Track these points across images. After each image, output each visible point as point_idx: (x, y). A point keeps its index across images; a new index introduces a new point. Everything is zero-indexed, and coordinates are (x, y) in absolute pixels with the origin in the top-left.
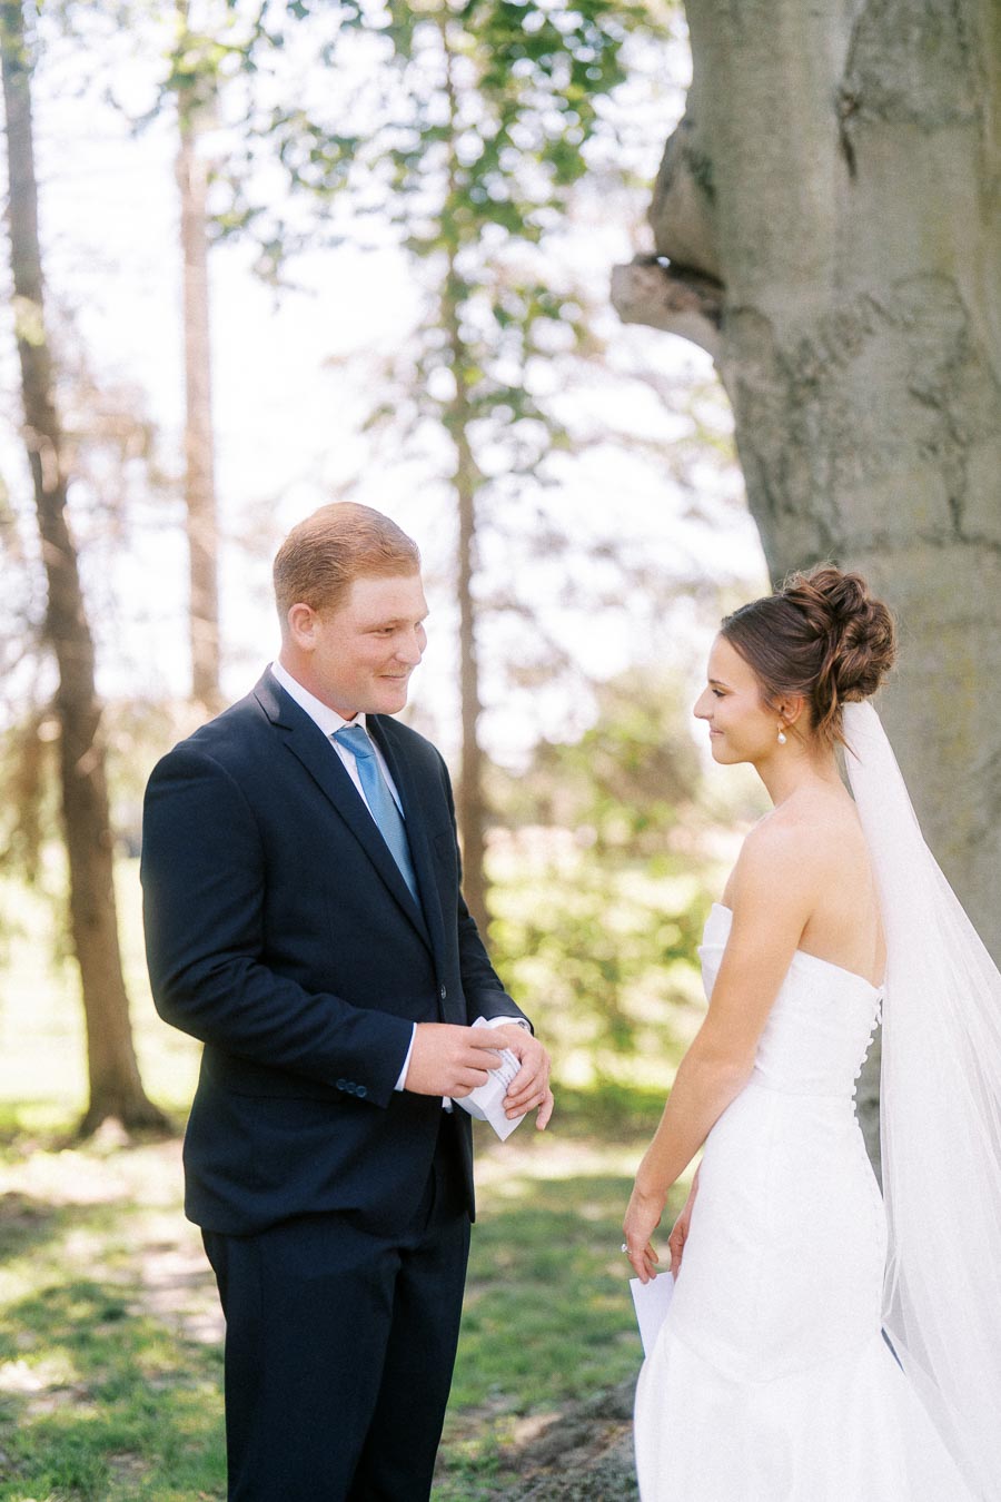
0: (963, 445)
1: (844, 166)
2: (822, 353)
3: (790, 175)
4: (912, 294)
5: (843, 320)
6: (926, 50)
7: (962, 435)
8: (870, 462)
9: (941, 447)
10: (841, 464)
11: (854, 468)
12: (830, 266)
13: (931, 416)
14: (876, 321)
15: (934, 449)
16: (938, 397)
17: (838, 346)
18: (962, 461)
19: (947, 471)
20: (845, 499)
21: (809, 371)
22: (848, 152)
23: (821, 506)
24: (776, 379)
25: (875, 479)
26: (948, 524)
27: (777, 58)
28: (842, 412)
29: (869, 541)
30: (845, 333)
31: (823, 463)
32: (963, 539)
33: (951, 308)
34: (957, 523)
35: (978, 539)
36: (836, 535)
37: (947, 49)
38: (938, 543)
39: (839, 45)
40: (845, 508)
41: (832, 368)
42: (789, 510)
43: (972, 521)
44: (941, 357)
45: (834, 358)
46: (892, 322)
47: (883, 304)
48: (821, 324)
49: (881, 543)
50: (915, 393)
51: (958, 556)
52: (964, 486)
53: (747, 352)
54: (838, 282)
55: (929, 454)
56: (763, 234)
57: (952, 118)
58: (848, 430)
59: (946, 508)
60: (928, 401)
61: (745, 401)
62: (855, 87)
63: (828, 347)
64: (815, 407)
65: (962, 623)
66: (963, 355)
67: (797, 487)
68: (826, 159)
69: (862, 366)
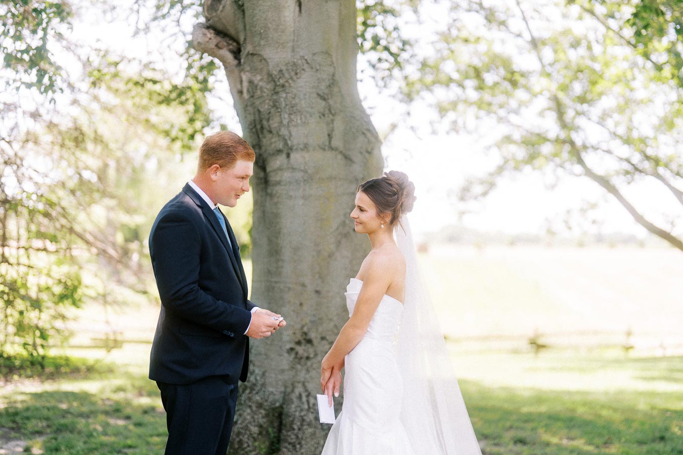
0: (333, 115)
1: (297, 9)
2: (287, 75)
4: (319, 58)
5: (295, 64)
7: (333, 112)
8: (303, 118)
9: (326, 116)
10: (292, 117)
11: (297, 119)
12: (290, 44)
13: (323, 103)
14: (306, 66)
15: (324, 115)
16: (326, 96)
17: (293, 74)
18: (332, 121)
19: (328, 124)
20: (294, 131)
21: (281, 81)
22: (299, 3)
23: (284, 132)
24: (268, 83)
25: (305, 124)
26: (327, 143)
28: (294, 98)
29: (301, 146)
30: (295, 70)
31: (286, 116)
32: (332, 149)
33: (330, 65)
34: (330, 143)
35: (336, 149)
36: (289, 142)
38: (324, 150)
40: (293, 134)
41: (290, 81)
42: (270, 132)
43: (336, 142)
44: (328, 84)
45: (291, 78)
46: (312, 68)
47: (309, 61)
48: (286, 64)
49: (306, 147)
50: (318, 94)
51: (329, 154)
52: (333, 130)
54: (293, 51)
55: (322, 117)
56: (266, 27)
58: (296, 105)
59: (327, 137)
60: (322, 98)
63: (289, 73)
64: (284, 95)
65: (330, 178)
66: (333, 83)
67: (274, 124)
68: (291, 5)
69: (301, 82)
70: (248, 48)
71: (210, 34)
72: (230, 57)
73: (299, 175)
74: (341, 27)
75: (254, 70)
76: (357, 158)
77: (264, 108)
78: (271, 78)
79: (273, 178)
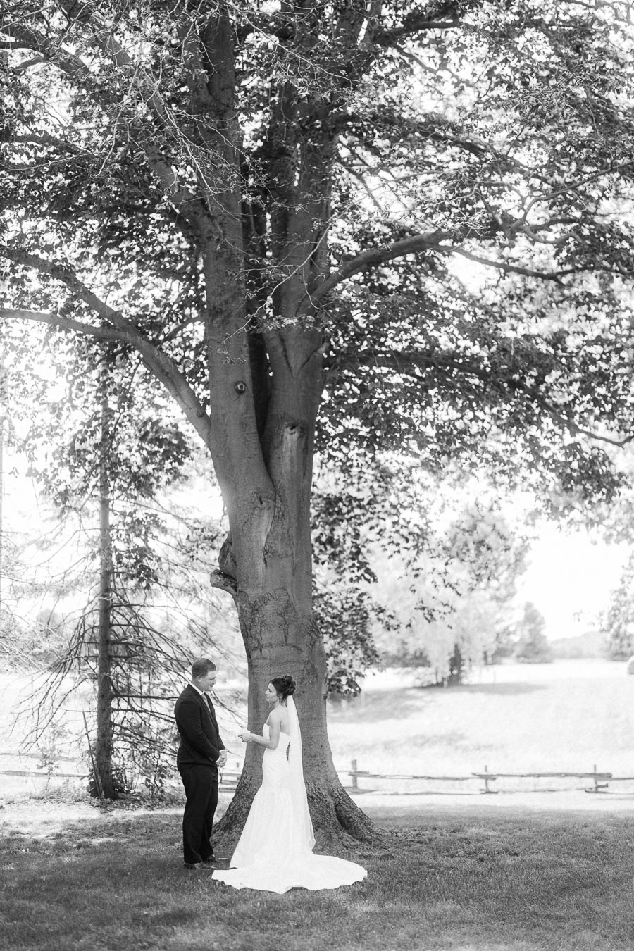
0: (287, 625)
1: (265, 565)
2: (259, 604)
3: (254, 565)
4: (278, 592)
5: (264, 597)
6: (282, 541)
7: (287, 623)
8: (269, 628)
9: (283, 625)
10: (262, 628)
11: (265, 629)
12: (261, 585)
13: (281, 618)
14: (270, 598)
16: (283, 614)
17: (263, 602)
18: (287, 628)
19: (284, 630)
20: (263, 636)
21: (256, 607)
22: (265, 562)
23: (258, 636)
24: (248, 607)
25: (270, 632)
26: (284, 642)
27: (252, 540)
28: (263, 617)
29: (268, 645)
30: (264, 600)
31: (259, 627)
32: (287, 645)
33: (286, 595)
34: (286, 641)
35: (290, 644)
36: (261, 643)
37: (286, 541)
38: (282, 645)
39: (264, 539)
40: (263, 638)
41: (261, 607)
42: (250, 636)
43: (289, 641)
44: (284, 606)
45: (262, 605)
46: (274, 598)
47: (272, 594)
48: (259, 598)
49: (270, 646)
50: (278, 614)
51: (286, 648)
52: (288, 633)
53: (243, 601)
54: (263, 589)
55: (281, 626)
56: (248, 577)
57: (287, 555)
58: (264, 621)
59: (284, 638)
60: (281, 615)
61: (242, 612)
62: (267, 548)
63: (261, 602)
64: (258, 615)
65: (287, 662)
66: (288, 605)
67: (253, 632)
68: (261, 561)
69: (267, 607)
70: (240, 587)
71: (220, 577)
72: (232, 590)
73: (267, 662)
76: (305, 648)
77: (247, 623)
79: (254, 663)
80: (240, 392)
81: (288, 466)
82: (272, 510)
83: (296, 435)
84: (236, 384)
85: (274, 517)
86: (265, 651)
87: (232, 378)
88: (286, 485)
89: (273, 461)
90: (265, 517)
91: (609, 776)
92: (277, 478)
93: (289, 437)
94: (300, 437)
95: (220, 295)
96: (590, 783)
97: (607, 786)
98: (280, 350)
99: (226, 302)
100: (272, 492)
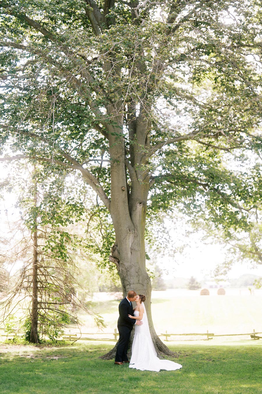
2: (129, 268)
3: (127, 254)
4: (136, 264)
6: (137, 245)
7: (139, 275)
8: (133, 277)
10: (131, 277)
12: (130, 261)
13: (137, 274)
14: (133, 266)
16: (138, 272)
18: (139, 277)
23: (129, 280)
25: (133, 279)
26: (138, 282)
27: (126, 245)
29: (133, 283)
30: (131, 267)
31: (129, 277)
36: (130, 283)
38: (137, 284)
39: (131, 244)
40: (131, 281)
41: (130, 270)
43: (140, 282)
46: (135, 266)
48: (129, 266)
50: (136, 272)
51: (139, 285)
52: (139, 279)
54: (130, 263)
55: (137, 277)
56: (125, 258)
57: (139, 250)
58: (131, 274)
61: (122, 271)
62: (132, 248)
64: (129, 272)
65: (139, 290)
66: (139, 269)
67: (127, 279)
68: (130, 253)
69: (132, 269)
70: (121, 262)
71: (113, 258)
72: (117, 263)
74: (141, 256)
75: (122, 267)
76: (145, 285)
77: (125, 275)
78: (126, 269)
79: (127, 290)
80: (123, 190)
81: (138, 218)
82: (133, 234)
83: (142, 206)
84: (122, 187)
85: (134, 236)
86: (131, 286)
87: (121, 186)
88: (138, 225)
89: (133, 216)
90: (131, 237)
91: (213, 335)
92: (135, 222)
93: (139, 207)
94: (143, 207)
95: (117, 155)
96: (206, 337)
97: (212, 338)
98: (135, 174)
99: (119, 157)
100: (133, 227)
